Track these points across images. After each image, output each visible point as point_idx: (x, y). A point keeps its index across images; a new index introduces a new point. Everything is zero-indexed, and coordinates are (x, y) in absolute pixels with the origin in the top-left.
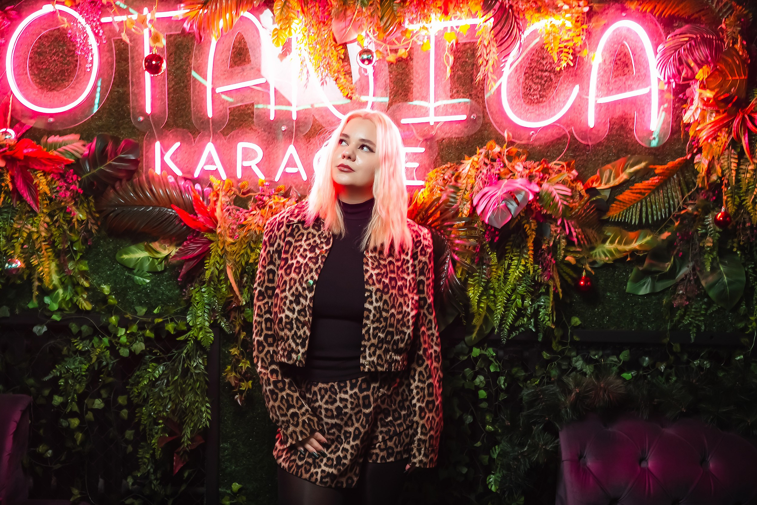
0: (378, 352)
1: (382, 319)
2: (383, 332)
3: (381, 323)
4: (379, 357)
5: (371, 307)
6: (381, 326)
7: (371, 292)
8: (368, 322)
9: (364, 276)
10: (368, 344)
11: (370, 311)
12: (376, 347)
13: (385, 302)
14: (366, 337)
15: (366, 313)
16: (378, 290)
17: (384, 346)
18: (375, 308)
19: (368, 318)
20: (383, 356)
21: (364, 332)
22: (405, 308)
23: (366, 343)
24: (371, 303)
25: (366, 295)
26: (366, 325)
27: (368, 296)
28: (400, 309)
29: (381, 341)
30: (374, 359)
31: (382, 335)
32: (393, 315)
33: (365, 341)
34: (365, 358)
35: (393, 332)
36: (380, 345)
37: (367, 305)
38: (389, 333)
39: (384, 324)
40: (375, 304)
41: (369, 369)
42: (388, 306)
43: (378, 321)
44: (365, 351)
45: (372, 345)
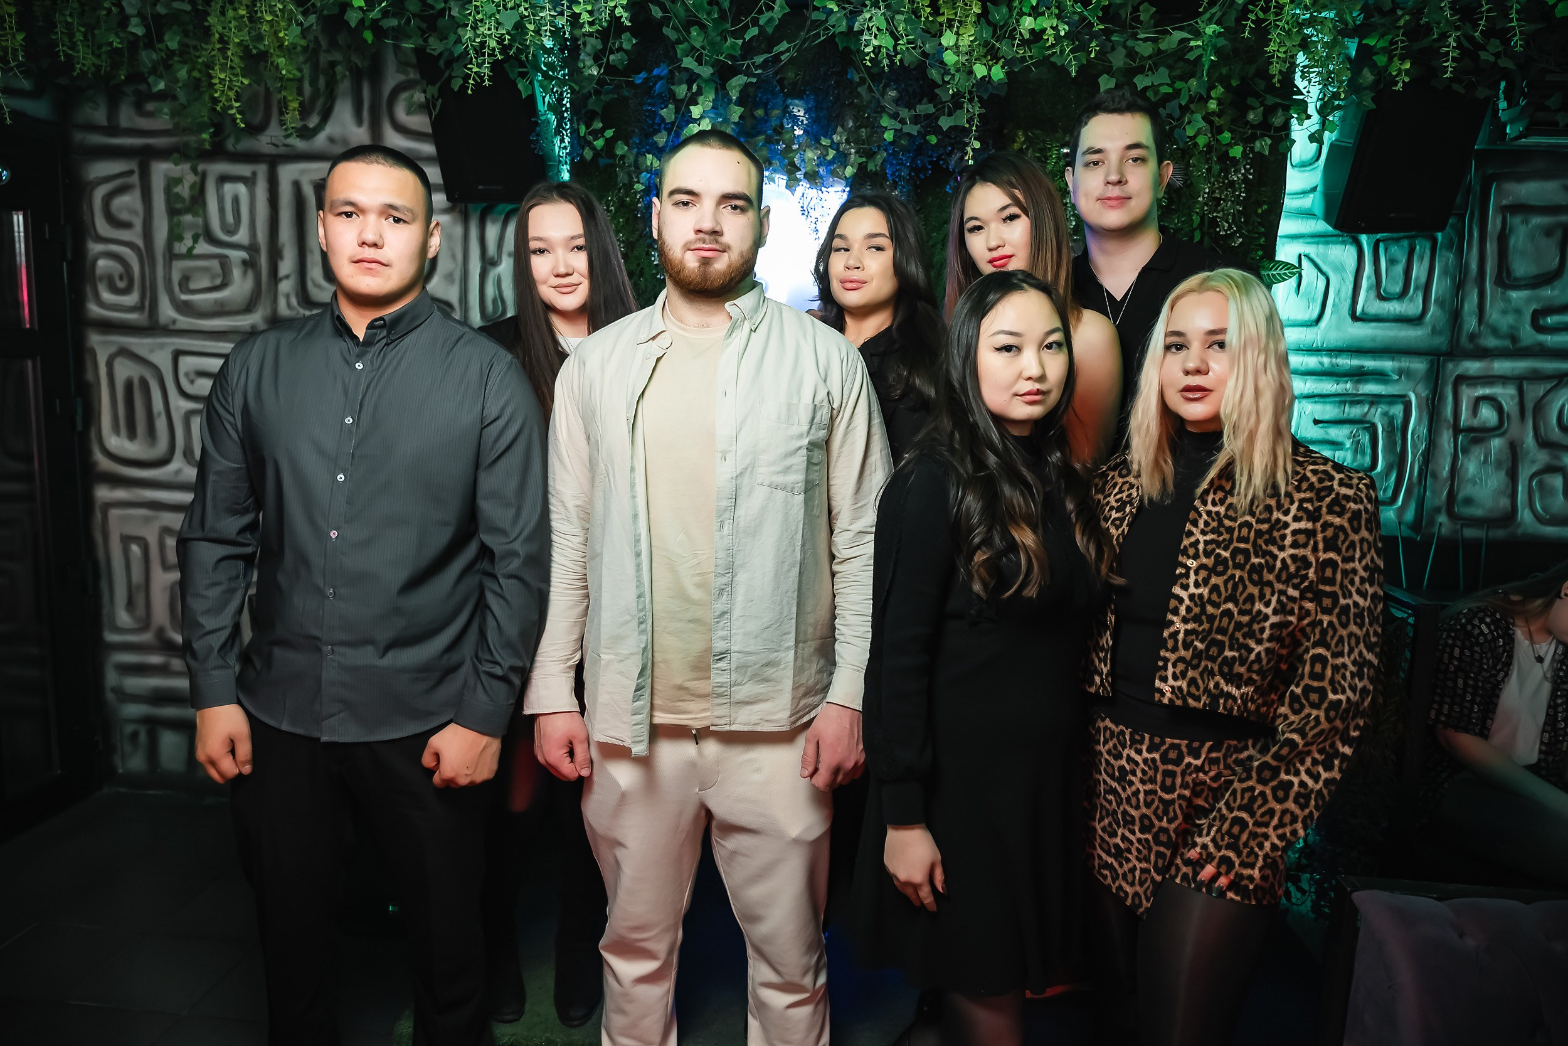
0: (1190, 674)
1: (1204, 618)
2: (1202, 641)
3: (1201, 624)
4: (1192, 682)
5: (1184, 594)
6: (1201, 629)
7: (1188, 569)
8: (1175, 619)
9: (1181, 541)
10: (1172, 657)
11: (1181, 600)
12: (1188, 664)
13: (1215, 589)
14: (1170, 643)
15: (1173, 603)
16: (1202, 567)
17: (1203, 664)
18: (1192, 597)
19: (1176, 612)
20: (1200, 682)
21: (1166, 634)
22: (1258, 606)
23: (1168, 655)
24: (1185, 587)
25: (1178, 572)
26: (1172, 623)
27: (1181, 575)
28: (1248, 606)
29: (1198, 655)
30: (1183, 684)
31: (1200, 645)
32: (1228, 613)
33: (1167, 650)
34: (1164, 679)
35: (1223, 642)
36: (1195, 662)
37: (1177, 590)
38: (1214, 643)
39: (1206, 626)
40: (1192, 590)
41: (1170, 700)
42: (1219, 595)
43: (1197, 619)
44: (1165, 668)
45: (1181, 659)
